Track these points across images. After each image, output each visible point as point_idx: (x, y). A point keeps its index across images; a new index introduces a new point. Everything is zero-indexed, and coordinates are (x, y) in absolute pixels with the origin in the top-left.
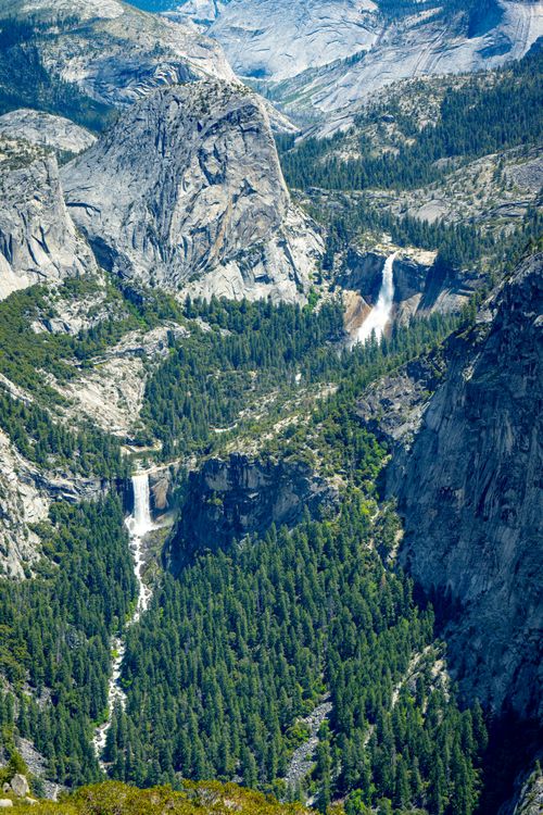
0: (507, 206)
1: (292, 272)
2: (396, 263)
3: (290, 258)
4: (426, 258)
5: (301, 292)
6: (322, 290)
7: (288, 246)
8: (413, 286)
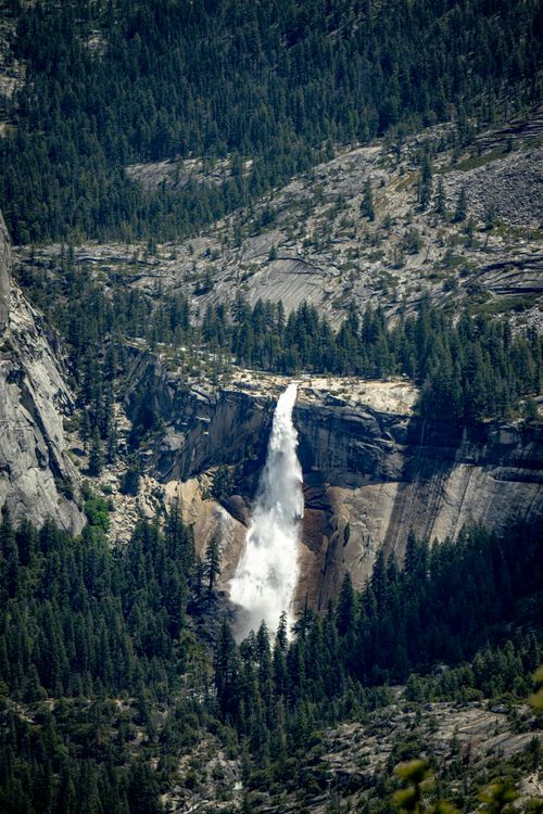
0: (499, 267)
1: (44, 448)
2: (300, 415)
3: (35, 413)
4: (390, 396)
5: (69, 496)
6: (108, 491)
7: (26, 381)
8: (365, 469)
